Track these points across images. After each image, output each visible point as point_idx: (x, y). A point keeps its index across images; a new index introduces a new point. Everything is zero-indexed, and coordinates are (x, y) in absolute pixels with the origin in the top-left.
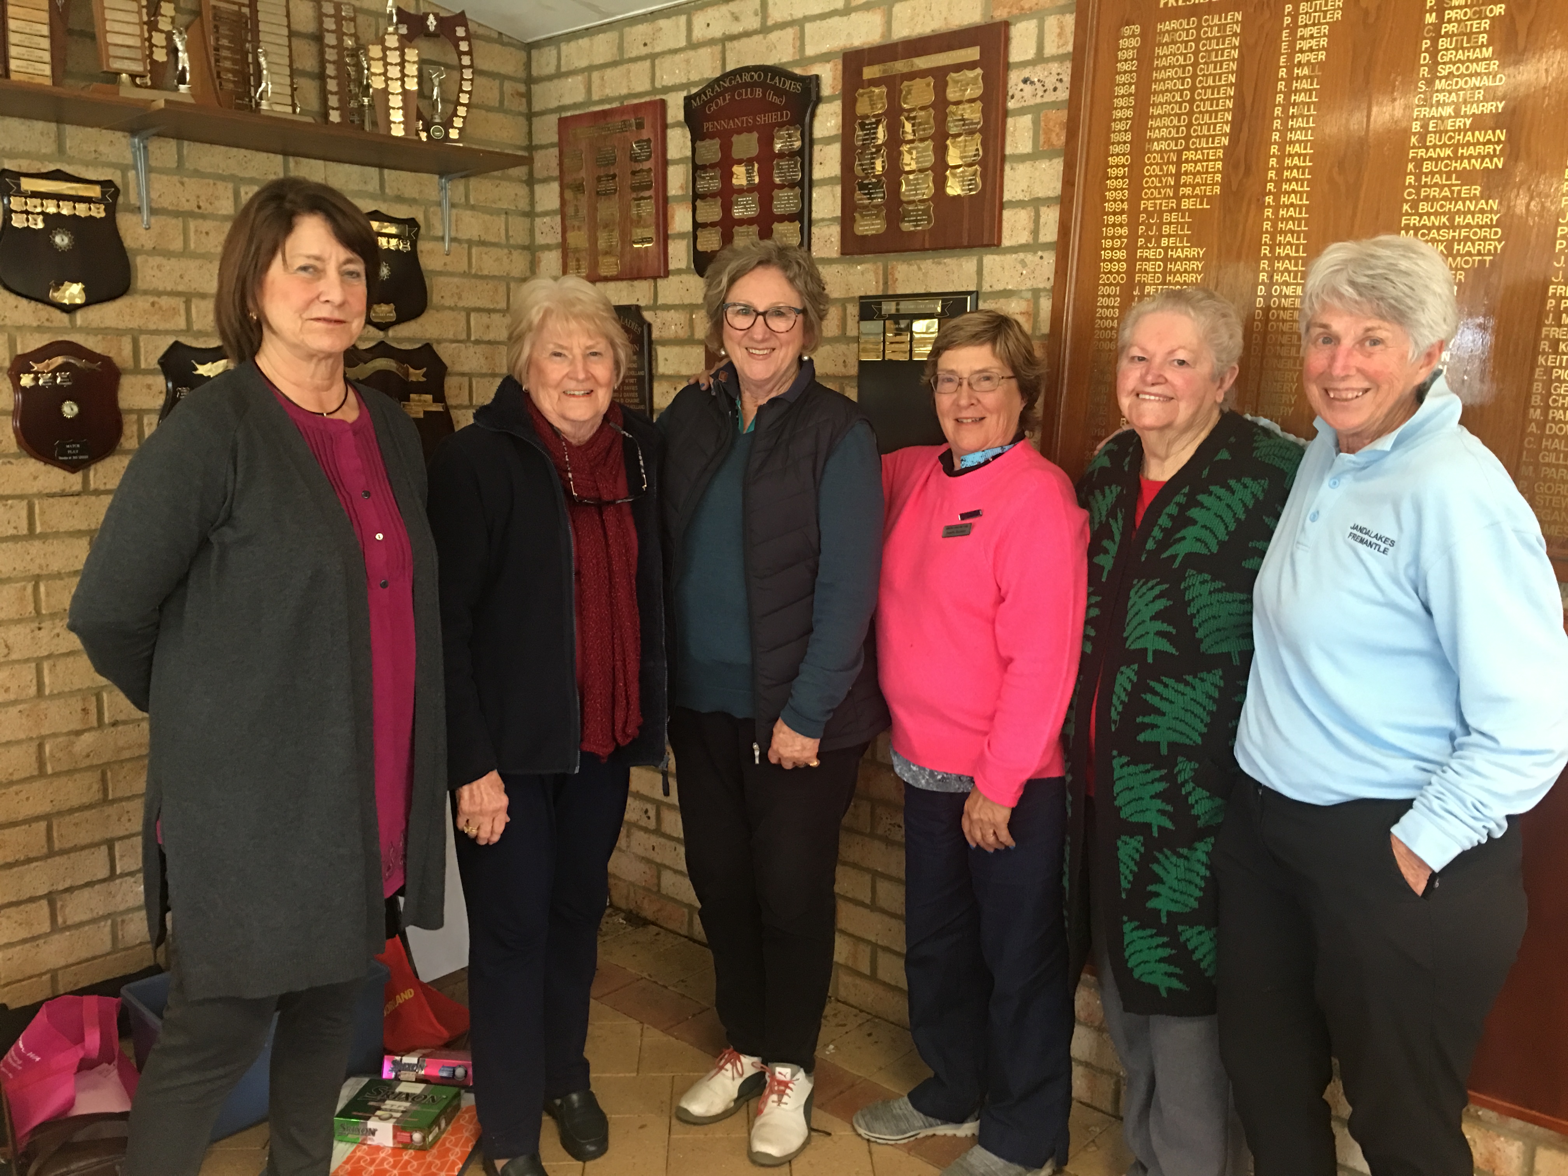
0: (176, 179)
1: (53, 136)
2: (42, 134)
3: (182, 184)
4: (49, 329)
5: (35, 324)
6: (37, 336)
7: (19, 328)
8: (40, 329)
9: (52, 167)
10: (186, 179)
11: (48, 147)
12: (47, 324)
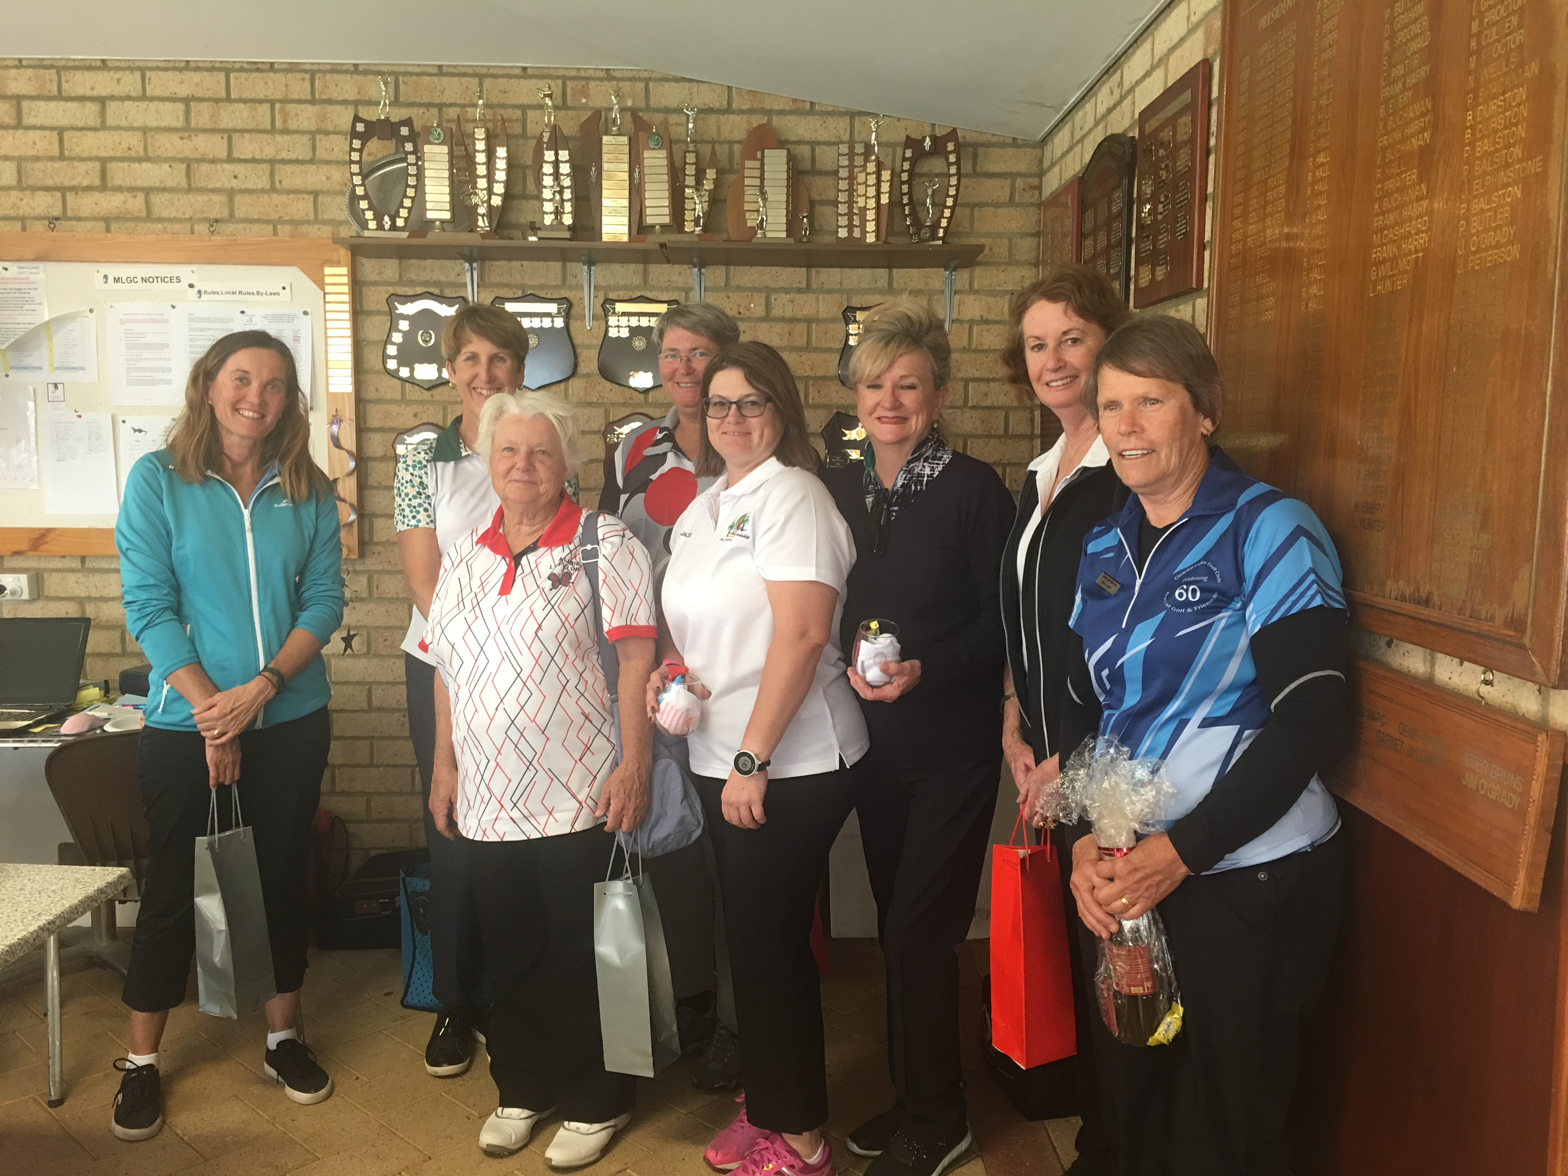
0: (723, 294)
1: (641, 273)
2: (634, 272)
3: (728, 297)
4: (630, 405)
5: (622, 401)
6: (622, 409)
7: (612, 404)
8: (625, 404)
9: (639, 294)
10: (730, 294)
11: (637, 280)
12: (630, 401)
